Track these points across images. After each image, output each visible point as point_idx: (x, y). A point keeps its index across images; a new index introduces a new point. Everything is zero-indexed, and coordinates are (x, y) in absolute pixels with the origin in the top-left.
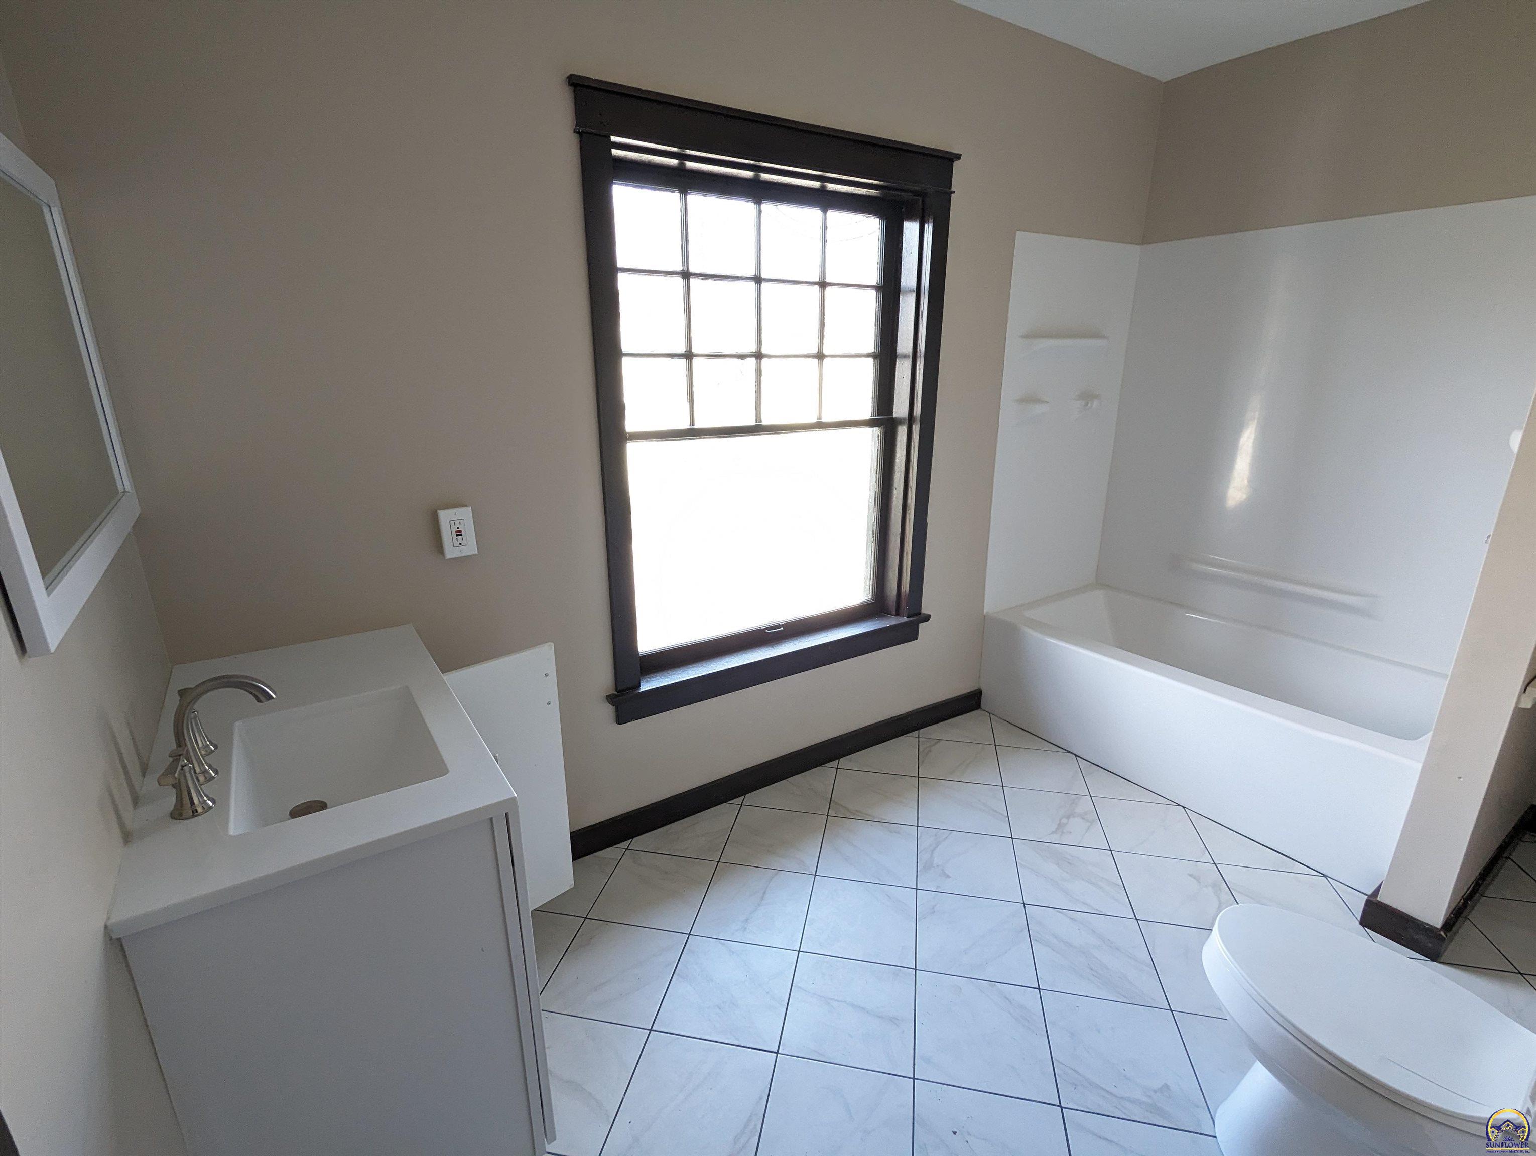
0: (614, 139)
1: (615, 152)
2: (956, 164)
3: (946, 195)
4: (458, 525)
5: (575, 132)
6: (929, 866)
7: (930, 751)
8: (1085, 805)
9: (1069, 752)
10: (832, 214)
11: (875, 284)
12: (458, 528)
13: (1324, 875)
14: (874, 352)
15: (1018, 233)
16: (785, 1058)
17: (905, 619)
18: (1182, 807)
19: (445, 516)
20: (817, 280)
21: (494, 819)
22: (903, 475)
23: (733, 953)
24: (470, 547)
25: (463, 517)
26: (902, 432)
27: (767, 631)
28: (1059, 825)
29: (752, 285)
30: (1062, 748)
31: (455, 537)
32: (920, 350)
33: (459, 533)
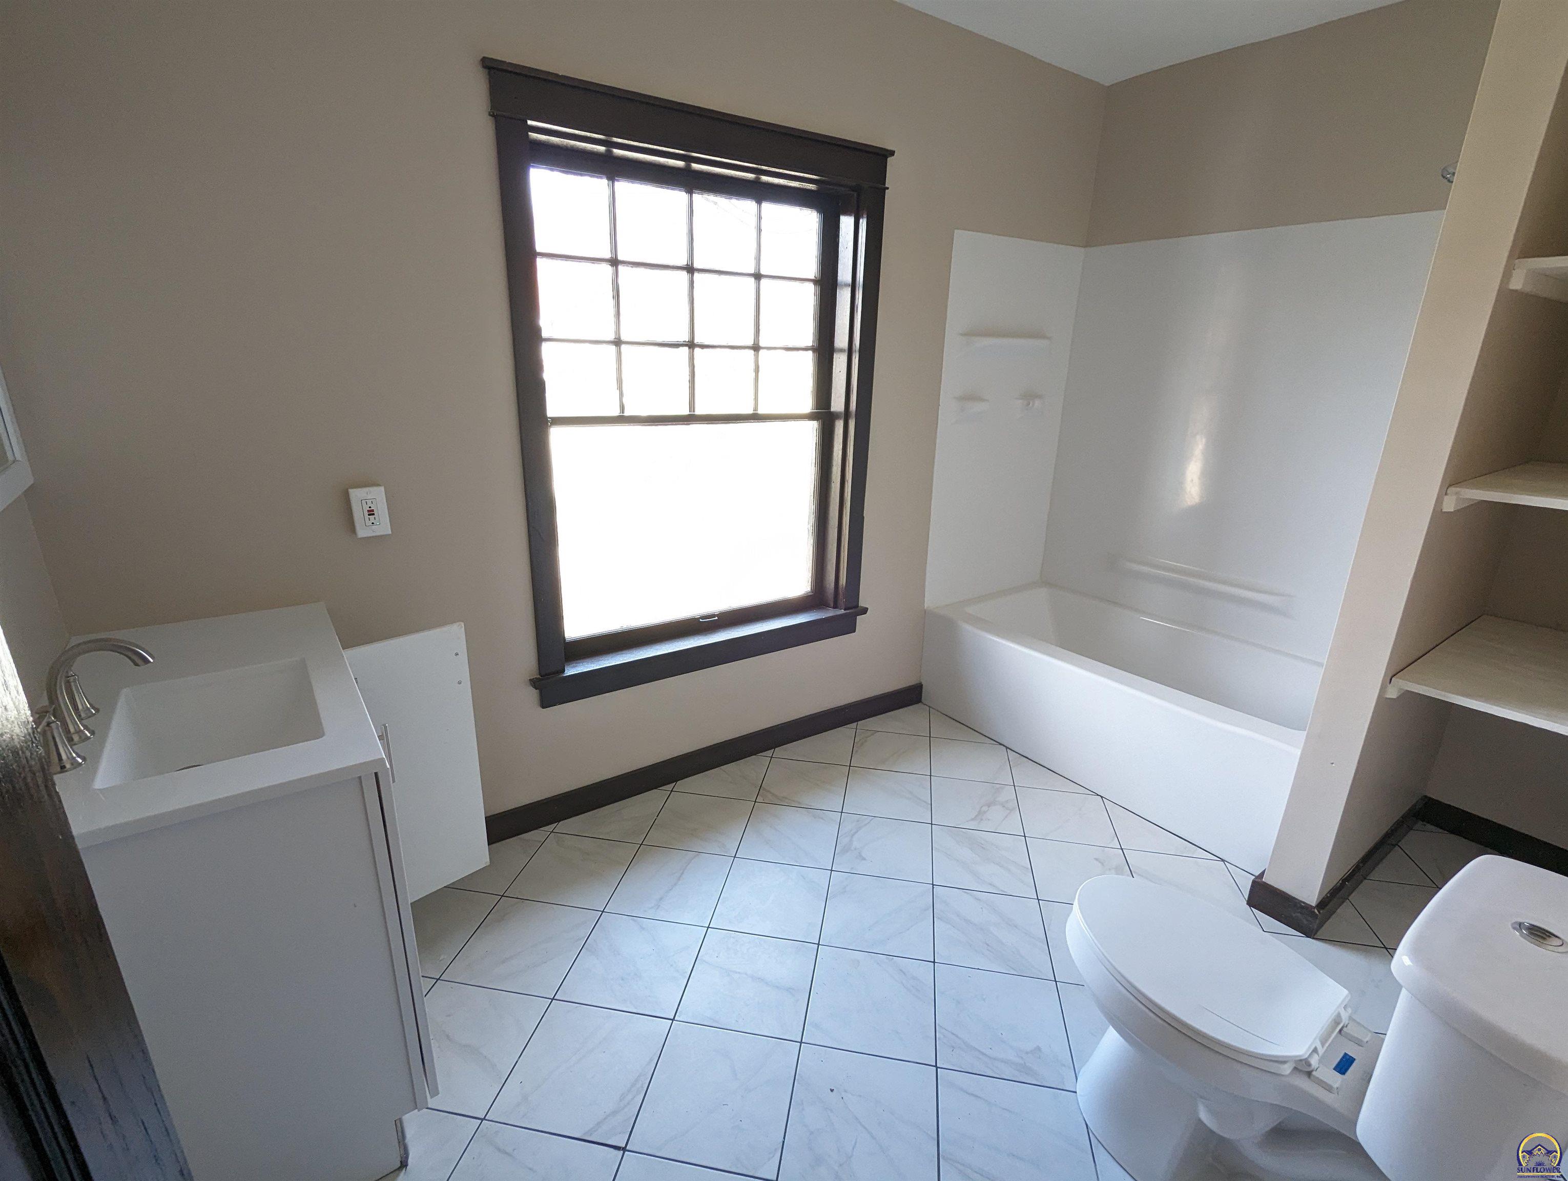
0: (530, 122)
1: (534, 135)
2: (890, 160)
3: (881, 191)
4: (370, 504)
5: (490, 115)
6: (846, 849)
7: (866, 741)
8: (1008, 794)
9: (1001, 744)
10: (767, 206)
11: (813, 277)
12: (370, 507)
13: (1223, 860)
14: (813, 346)
15: (956, 231)
16: (679, 1024)
17: (843, 611)
18: (1100, 796)
19: (356, 495)
20: (752, 272)
21: (362, 778)
22: (840, 469)
23: (643, 929)
24: (382, 526)
25: (377, 496)
26: (839, 426)
27: (701, 620)
28: (980, 813)
29: (684, 275)
30: (995, 741)
31: (367, 516)
32: (855, 345)
33: (371, 513)
